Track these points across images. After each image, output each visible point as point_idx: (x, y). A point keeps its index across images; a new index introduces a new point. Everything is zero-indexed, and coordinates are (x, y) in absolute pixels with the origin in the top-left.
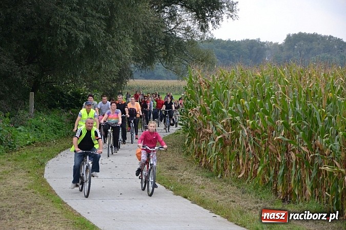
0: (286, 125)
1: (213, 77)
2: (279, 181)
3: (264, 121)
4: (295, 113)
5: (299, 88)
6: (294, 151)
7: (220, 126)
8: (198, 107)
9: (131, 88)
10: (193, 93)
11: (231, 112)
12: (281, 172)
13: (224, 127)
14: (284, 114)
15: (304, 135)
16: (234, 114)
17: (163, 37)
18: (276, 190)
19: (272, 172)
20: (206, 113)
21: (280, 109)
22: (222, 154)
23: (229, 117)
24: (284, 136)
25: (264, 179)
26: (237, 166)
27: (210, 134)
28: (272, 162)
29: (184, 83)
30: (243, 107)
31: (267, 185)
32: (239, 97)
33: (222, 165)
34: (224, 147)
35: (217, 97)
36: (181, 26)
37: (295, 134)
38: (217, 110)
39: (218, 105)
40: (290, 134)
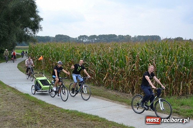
0: (52, 57)
1: (35, 45)
2: (51, 70)
3: (47, 56)
4: (54, 54)
5: (55, 48)
6: (54, 63)
7: (37, 57)
8: (31, 53)
9: (17, 48)
10: (30, 49)
11: (39, 54)
12: (51, 68)
13: (38, 57)
14: (52, 54)
15: (56, 59)
16: (40, 54)
17: (24, 35)
18: (50, 72)
19: (49, 68)
20: (33, 54)
21: (51, 53)
22: (37, 64)
23: (39, 55)
24: (52, 59)
25: (47, 70)
26: (41, 67)
27: (34, 59)
28: (49, 66)
29: (28, 47)
30: (42, 52)
31: (48, 71)
32: (41, 50)
33: (38, 67)
34: (38, 62)
35: (36, 50)
36: (29, 33)
37: (55, 59)
38: (36, 53)
39: (36, 52)
40: (53, 59)
